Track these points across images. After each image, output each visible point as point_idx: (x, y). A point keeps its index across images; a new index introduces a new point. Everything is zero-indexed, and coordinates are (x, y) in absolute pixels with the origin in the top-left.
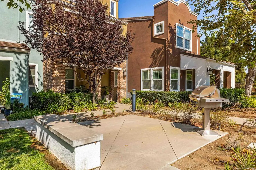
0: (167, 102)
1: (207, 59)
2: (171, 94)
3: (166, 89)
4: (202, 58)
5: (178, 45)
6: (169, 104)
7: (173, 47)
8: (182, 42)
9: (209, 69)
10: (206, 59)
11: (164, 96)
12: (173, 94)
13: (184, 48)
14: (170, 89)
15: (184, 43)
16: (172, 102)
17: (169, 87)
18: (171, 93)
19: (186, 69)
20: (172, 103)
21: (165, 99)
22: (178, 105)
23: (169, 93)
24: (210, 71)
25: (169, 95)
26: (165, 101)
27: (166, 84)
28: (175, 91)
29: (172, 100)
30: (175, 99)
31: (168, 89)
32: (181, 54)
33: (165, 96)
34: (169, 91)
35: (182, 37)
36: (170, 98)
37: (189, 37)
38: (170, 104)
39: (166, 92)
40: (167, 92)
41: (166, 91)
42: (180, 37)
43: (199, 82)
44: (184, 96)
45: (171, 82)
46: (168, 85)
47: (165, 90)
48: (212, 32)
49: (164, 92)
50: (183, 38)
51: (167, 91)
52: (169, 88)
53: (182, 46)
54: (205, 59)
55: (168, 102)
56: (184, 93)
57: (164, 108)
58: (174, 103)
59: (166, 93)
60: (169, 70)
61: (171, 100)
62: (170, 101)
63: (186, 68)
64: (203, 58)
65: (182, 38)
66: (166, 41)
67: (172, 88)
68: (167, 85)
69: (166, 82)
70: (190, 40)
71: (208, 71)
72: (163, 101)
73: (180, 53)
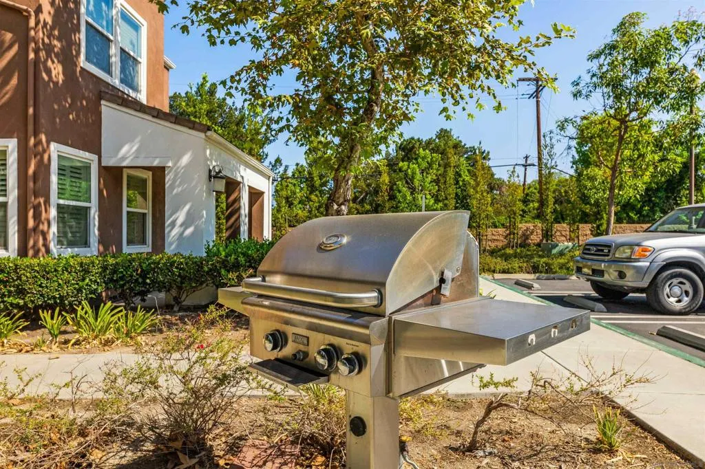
0: (37, 308)
1: (209, 133)
2: (56, 270)
3: (31, 243)
4: (190, 128)
5: (88, 59)
6: (48, 319)
7: (68, 60)
8: (109, 57)
9: (213, 173)
10: (205, 132)
11: (19, 278)
12: (67, 268)
13: (116, 82)
14: (53, 246)
15: (115, 60)
16: (63, 308)
17: (44, 234)
18: (57, 265)
19: (124, 164)
20: (60, 314)
21: (21, 292)
22: (96, 319)
23: (44, 267)
24: (216, 179)
25: (46, 272)
26: (21, 302)
27: (31, 223)
28: (77, 255)
29: (61, 298)
30: (79, 290)
31: (41, 242)
32: (103, 102)
33: (24, 278)
34: (48, 251)
35: (108, 31)
36: (52, 289)
37: (136, 45)
38: (52, 318)
39: (26, 261)
40: (35, 261)
41: (31, 252)
42: (100, 29)
43: (181, 217)
44: (122, 272)
45: (53, 212)
46: (41, 227)
47: (23, 252)
48: (233, 34)
49: (19, 262)
50: (112, 41)
51: (36, 255)
52: (45, 239)
53: (109, 72)
54: (202, 135)
55: (41, 307)
56: (119, 260)
57: (14, 339)
58: (75, 311)
59: (31, 267)
60: (46, 157)
61: (54, 298)
62: (51, 302)
63: (124, 158)
64: (193, 128)
65: (109, 40)
66: (27, 18)
67: (60, 242)
68: (35, 229)
69: (31, 213)
70: (139, 59)
71: (210, 177)
72: (12, 304)
73: (100, 98)
